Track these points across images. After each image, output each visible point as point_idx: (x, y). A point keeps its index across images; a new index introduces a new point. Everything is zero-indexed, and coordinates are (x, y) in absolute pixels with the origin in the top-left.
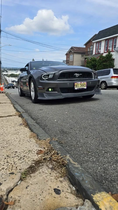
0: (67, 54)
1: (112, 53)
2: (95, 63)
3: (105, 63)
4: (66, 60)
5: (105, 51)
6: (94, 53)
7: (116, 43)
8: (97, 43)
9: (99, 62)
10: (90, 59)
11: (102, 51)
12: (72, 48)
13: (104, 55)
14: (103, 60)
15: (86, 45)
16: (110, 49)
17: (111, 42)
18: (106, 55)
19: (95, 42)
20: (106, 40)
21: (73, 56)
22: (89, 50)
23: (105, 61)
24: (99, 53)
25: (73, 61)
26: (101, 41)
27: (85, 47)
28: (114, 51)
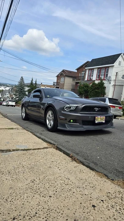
0: (57, 76)
1: (104, 81)
2: (88, 89)
3: (96, 90)
4: (56, 82)
5: (97, 79)
6: (86, 79)
7: (107, 72)
8: (89, 69)
9: (92, 89)
10: (83, 85)
11: (94, 78)
12: (63, 71)
13: (97, 82)
14: (96, 87)
15: (78, 69)
16: (102, 77)
17: (103, 71)
18: (98, 83)
19: (88, 69)
20: (98, 68)
21: (65, 79)
22: (80, 75)
23: (98, 88)
24: (91, 80)
25: (64, 84)
26: (93, 69)
27: (76, 71)
28: (105, 80)
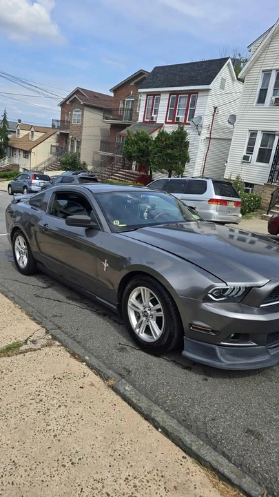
0: (63, 105)
1: (186, 128)
2: (147, 147)
3: (169, 151)
4: (60, 119)
5: (168, 121)
6: (140, 120)
7: (194, 104)
8: (148, 94)
9: (157, 146)
10: (135, 135)
11: (161, 118)
12: (77, 92)
14: (168, 142)
15: (115, 90)
16: (181, 117)
17: (183, 101)
18: (173, 133)
19: (143, 93)
20: (171, 93)
21: (83, 114)
23: (172, 147)
24: (153, 122)
25: (81, 127)
26: (159, 94)
27: (112, 94)
28: (189, 124)
